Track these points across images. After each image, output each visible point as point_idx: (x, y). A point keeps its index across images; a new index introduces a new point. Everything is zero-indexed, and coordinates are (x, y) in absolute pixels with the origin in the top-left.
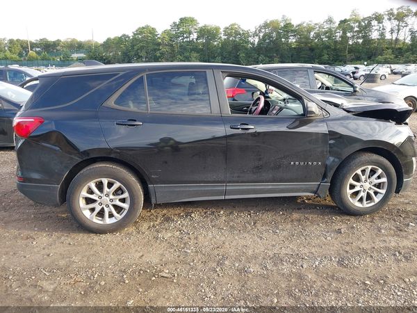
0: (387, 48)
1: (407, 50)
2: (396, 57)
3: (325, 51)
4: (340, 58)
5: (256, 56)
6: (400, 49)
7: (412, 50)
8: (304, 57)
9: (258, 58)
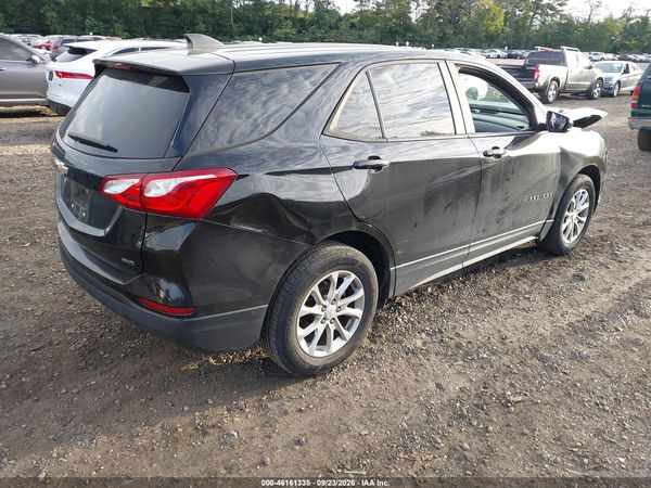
0: (286, 19)
1: (311, 23)
2: (299, 32)
3: (200, 17)
4: (224, 29)
5: (79, 18)
6: (302, 20)
7: (317, 22)
8: (166, 26)
9: (83, 22)
